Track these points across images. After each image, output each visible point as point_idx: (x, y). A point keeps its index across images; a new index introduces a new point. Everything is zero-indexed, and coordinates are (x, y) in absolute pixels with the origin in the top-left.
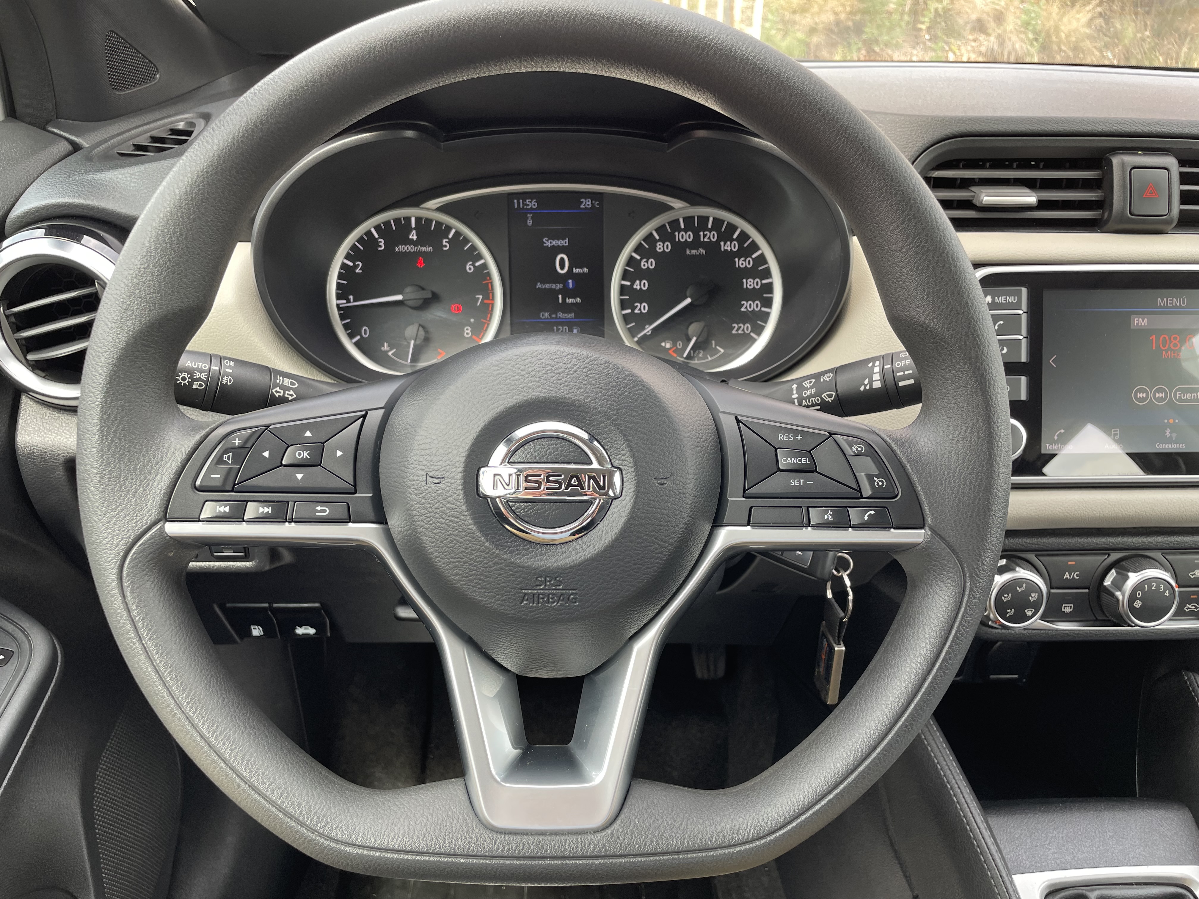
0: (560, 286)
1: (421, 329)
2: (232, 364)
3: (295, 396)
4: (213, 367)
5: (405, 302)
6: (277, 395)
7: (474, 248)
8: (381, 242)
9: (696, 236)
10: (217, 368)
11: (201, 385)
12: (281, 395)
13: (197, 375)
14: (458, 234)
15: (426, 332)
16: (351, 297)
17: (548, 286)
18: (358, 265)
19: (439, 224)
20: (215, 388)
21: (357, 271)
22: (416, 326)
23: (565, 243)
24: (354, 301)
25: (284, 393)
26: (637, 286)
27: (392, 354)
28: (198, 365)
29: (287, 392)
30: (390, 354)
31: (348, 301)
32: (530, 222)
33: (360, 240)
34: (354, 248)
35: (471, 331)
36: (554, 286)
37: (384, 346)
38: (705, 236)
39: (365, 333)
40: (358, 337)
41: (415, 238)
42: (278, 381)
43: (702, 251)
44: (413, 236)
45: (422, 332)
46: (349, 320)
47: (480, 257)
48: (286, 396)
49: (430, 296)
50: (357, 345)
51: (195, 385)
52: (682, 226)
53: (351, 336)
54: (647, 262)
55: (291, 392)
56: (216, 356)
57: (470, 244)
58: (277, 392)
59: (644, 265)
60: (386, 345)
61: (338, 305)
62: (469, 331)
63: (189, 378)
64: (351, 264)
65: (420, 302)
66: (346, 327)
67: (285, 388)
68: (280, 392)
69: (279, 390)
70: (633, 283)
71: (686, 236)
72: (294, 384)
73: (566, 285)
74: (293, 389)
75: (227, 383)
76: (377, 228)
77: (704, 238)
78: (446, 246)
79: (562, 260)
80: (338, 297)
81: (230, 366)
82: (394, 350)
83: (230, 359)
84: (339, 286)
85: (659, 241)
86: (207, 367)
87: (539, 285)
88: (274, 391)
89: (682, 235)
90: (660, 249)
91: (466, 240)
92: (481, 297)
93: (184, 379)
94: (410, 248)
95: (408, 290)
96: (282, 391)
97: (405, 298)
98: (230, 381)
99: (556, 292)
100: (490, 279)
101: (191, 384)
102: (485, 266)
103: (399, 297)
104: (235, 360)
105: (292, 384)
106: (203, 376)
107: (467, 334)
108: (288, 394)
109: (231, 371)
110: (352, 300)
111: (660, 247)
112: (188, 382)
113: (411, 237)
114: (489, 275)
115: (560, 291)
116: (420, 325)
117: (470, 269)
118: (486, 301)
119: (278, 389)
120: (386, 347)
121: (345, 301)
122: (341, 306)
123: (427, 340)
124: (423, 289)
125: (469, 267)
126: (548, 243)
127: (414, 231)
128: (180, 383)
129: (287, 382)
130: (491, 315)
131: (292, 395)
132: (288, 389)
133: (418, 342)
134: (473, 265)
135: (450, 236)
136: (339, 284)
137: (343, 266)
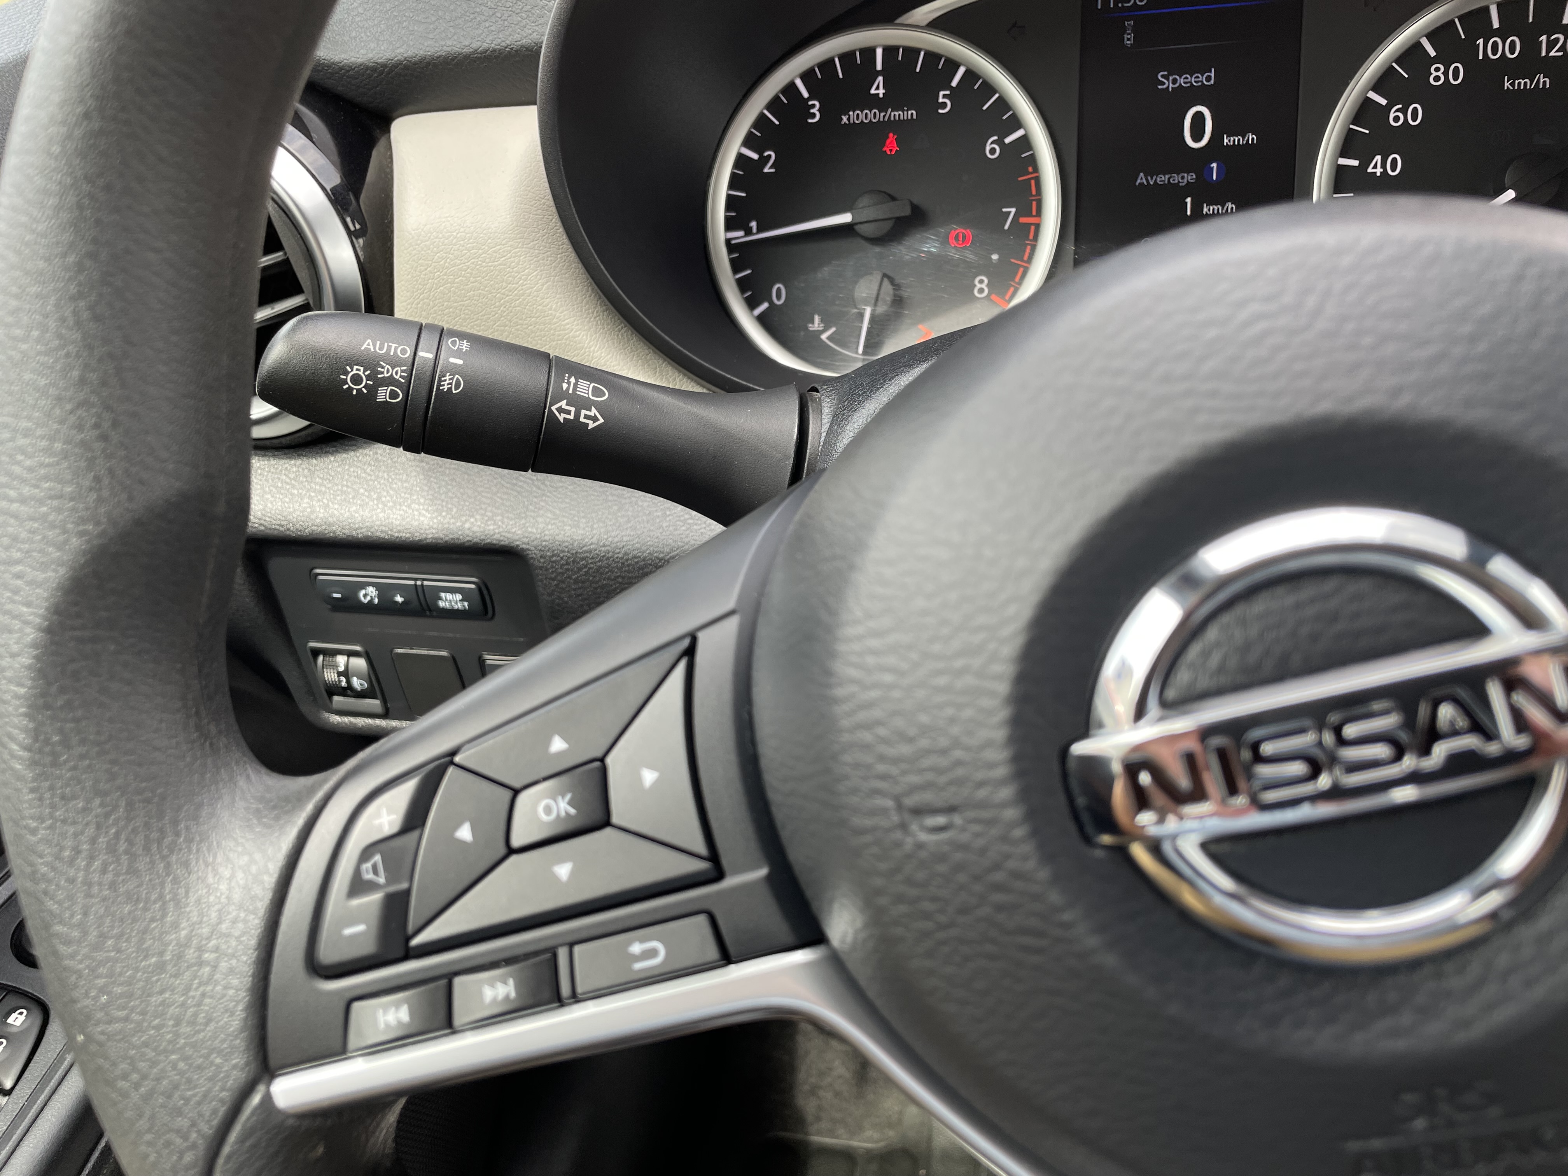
0: (1191, 177)
1: (886, 282)
2: (465, 345)
3: (602, 421)
4: (421, 354)
5: (857, 227)
6: (561, 417)
7: (1004, 104)
8: (814, 106)
9: (1530, 46)
10: (431, 356)
11: (394, 395)
12: (571, 417)
13: (386, 371)
14: (971, 75)
15: (896, 286)
16: (754, 224)
17: (1162, 179)
18: (769, 156)
19: (932, 57)
20: (424, 401)
21: (766, 170)
22: (877, 277)
23: (1207, 78)
24: (760, 230)
25: (577, 415)
26: (1375, 167)
27: (829, 338)
28: (389, 347)
29: (583, 412)
30: (824, 337)
31: (748, 232)
32: (1129, 39)
33: (774, 105)
34: (761, 122)
35: (988, 285)
36: (1176, 179)
37: (813, 323)
38: (1551, 45)
39: (779, 297)
40: (765, 306)
41: (881, 92)
42: (565, 386)
43: (1543, 80)
44: (878, 89)
45: (887, 286)
46: (749, 272)
47: (1016, 123)
48: (582, 419)
49: (907, 211)
50: (763, 321)
51: (383, 394)
52: (1496, 25)
53: (751, 304)
54: (1404, 111)
55: (594, 412)
56: (431, 327)
57: (997, 96)
58: (560, 410)
59: (1396, 119)
60: (817, 318)
61: (728, 242)
62: (984, 286)
63: (368, 378)
64: (755, 156)
65: (887, 226)
66: (742, 285)
67: (581, 403)
68: (569, 412)
69: (565, 407)
70: (1366, 162)
71: (1503, 48)
72: (601, 394)
73: (1203, 171)
74: (599, 406)
75: (450, 389)
76: (807, 76)
77: (1549, 50)
78: (944, 105)
79: (1199, 119)
80: (730, 225)
81: (459, 350)
82: (833, 330)
83: (462, 336)
84: (731, 202)
85: (1435, 60)
86: (409, 352)
87: (1141, 179)
88: (554, 408)
89: (1495, 44)
90: (1437, 79)
91: (989, 88)
92: (1013, 210)
93: (357, 380)
94: (870, 116)
95: (864, 201)
96: (573, 409)
97: (857, 220)
98: (458, 385)
99: (1181, 192)
100: (1036, 169)
101: (372, 391)
102: (1025, 142)
103: (845, 218)
104: (474, 339)
105: (597, 392)
106: (399, 374)
107: (981, 291)
108: (586, 417)
109: (460, 362)
110: (755, 230)
111: (1437, 75)
112: (366, 386)
113: (873, 91)
114: (1033, 161)
115: (1189, 189)
116: (885, 275)
117: (993, 151)
118: (1023, 220)
119: (563, 404)
120: (817, 324)
121: (741, 233)
122: (733, 242)
123: (898, 302)
124: (893, 198)
125: (992, 148)
126: (1168, 83)
127: (880, 79)
128: (350, 389)
129: (585, 389)
130: (1034, 248)
131: (595, 419)
132: (586, 404)
133: (881, 309)
134: (1000, 142)
135: (954, 83)
136: (730, 199)
137: (741, 160)
